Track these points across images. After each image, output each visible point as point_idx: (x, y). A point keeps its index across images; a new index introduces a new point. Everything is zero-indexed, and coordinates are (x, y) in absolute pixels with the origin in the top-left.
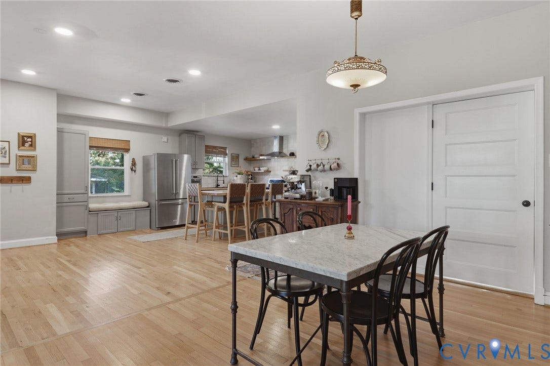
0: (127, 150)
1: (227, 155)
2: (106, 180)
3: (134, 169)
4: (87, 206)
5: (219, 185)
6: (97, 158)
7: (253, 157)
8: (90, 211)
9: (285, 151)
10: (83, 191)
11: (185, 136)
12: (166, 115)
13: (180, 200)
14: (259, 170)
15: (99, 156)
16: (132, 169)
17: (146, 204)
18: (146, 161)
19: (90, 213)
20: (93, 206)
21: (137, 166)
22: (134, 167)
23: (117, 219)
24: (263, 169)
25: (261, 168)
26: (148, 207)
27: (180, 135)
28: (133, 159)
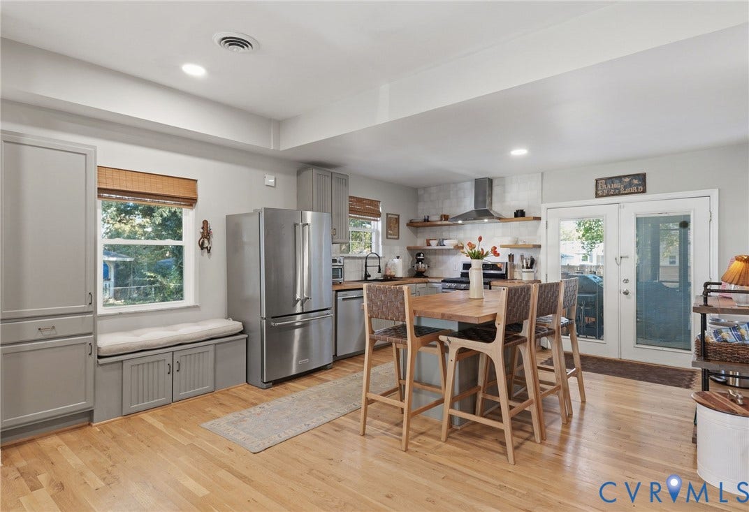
0: (191, 202)
1: (379, 215)
2: (132, 259)
3: (206, 244)
4: (92, 346)
5: (370, 276)
6: (118, 225)
7: (427, 220)
8: (100, 357)
9: (496, 208)
10: (81, 307)
11: (311, 174)
12: (276, 124)
13: (299, 318)
14: (440, 244)
15: (120, 221)
16: (202, 246)
17: (237, 326)
18: (234, 227)
19: (101, 361)
20: (107, 341)
21: (212, 240)
22: (206, 241)
23: (171, 372)
24: (449, 244)
25: (445, 242)
26: (241, 333)
27: (299, 173)
28: (205, 223)
